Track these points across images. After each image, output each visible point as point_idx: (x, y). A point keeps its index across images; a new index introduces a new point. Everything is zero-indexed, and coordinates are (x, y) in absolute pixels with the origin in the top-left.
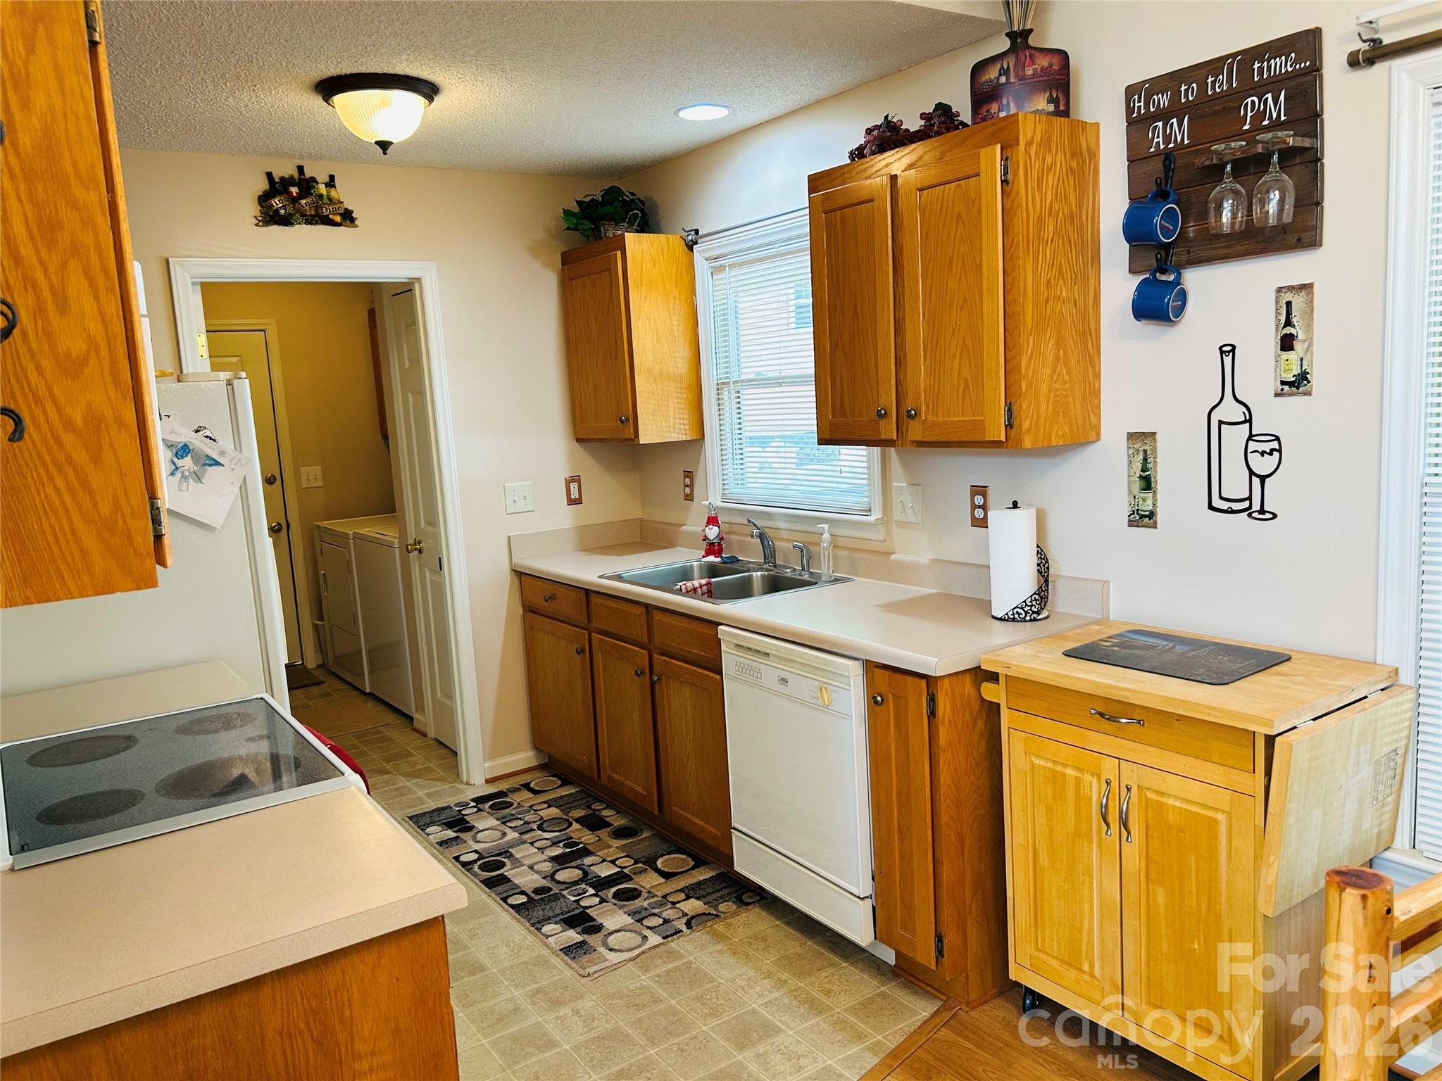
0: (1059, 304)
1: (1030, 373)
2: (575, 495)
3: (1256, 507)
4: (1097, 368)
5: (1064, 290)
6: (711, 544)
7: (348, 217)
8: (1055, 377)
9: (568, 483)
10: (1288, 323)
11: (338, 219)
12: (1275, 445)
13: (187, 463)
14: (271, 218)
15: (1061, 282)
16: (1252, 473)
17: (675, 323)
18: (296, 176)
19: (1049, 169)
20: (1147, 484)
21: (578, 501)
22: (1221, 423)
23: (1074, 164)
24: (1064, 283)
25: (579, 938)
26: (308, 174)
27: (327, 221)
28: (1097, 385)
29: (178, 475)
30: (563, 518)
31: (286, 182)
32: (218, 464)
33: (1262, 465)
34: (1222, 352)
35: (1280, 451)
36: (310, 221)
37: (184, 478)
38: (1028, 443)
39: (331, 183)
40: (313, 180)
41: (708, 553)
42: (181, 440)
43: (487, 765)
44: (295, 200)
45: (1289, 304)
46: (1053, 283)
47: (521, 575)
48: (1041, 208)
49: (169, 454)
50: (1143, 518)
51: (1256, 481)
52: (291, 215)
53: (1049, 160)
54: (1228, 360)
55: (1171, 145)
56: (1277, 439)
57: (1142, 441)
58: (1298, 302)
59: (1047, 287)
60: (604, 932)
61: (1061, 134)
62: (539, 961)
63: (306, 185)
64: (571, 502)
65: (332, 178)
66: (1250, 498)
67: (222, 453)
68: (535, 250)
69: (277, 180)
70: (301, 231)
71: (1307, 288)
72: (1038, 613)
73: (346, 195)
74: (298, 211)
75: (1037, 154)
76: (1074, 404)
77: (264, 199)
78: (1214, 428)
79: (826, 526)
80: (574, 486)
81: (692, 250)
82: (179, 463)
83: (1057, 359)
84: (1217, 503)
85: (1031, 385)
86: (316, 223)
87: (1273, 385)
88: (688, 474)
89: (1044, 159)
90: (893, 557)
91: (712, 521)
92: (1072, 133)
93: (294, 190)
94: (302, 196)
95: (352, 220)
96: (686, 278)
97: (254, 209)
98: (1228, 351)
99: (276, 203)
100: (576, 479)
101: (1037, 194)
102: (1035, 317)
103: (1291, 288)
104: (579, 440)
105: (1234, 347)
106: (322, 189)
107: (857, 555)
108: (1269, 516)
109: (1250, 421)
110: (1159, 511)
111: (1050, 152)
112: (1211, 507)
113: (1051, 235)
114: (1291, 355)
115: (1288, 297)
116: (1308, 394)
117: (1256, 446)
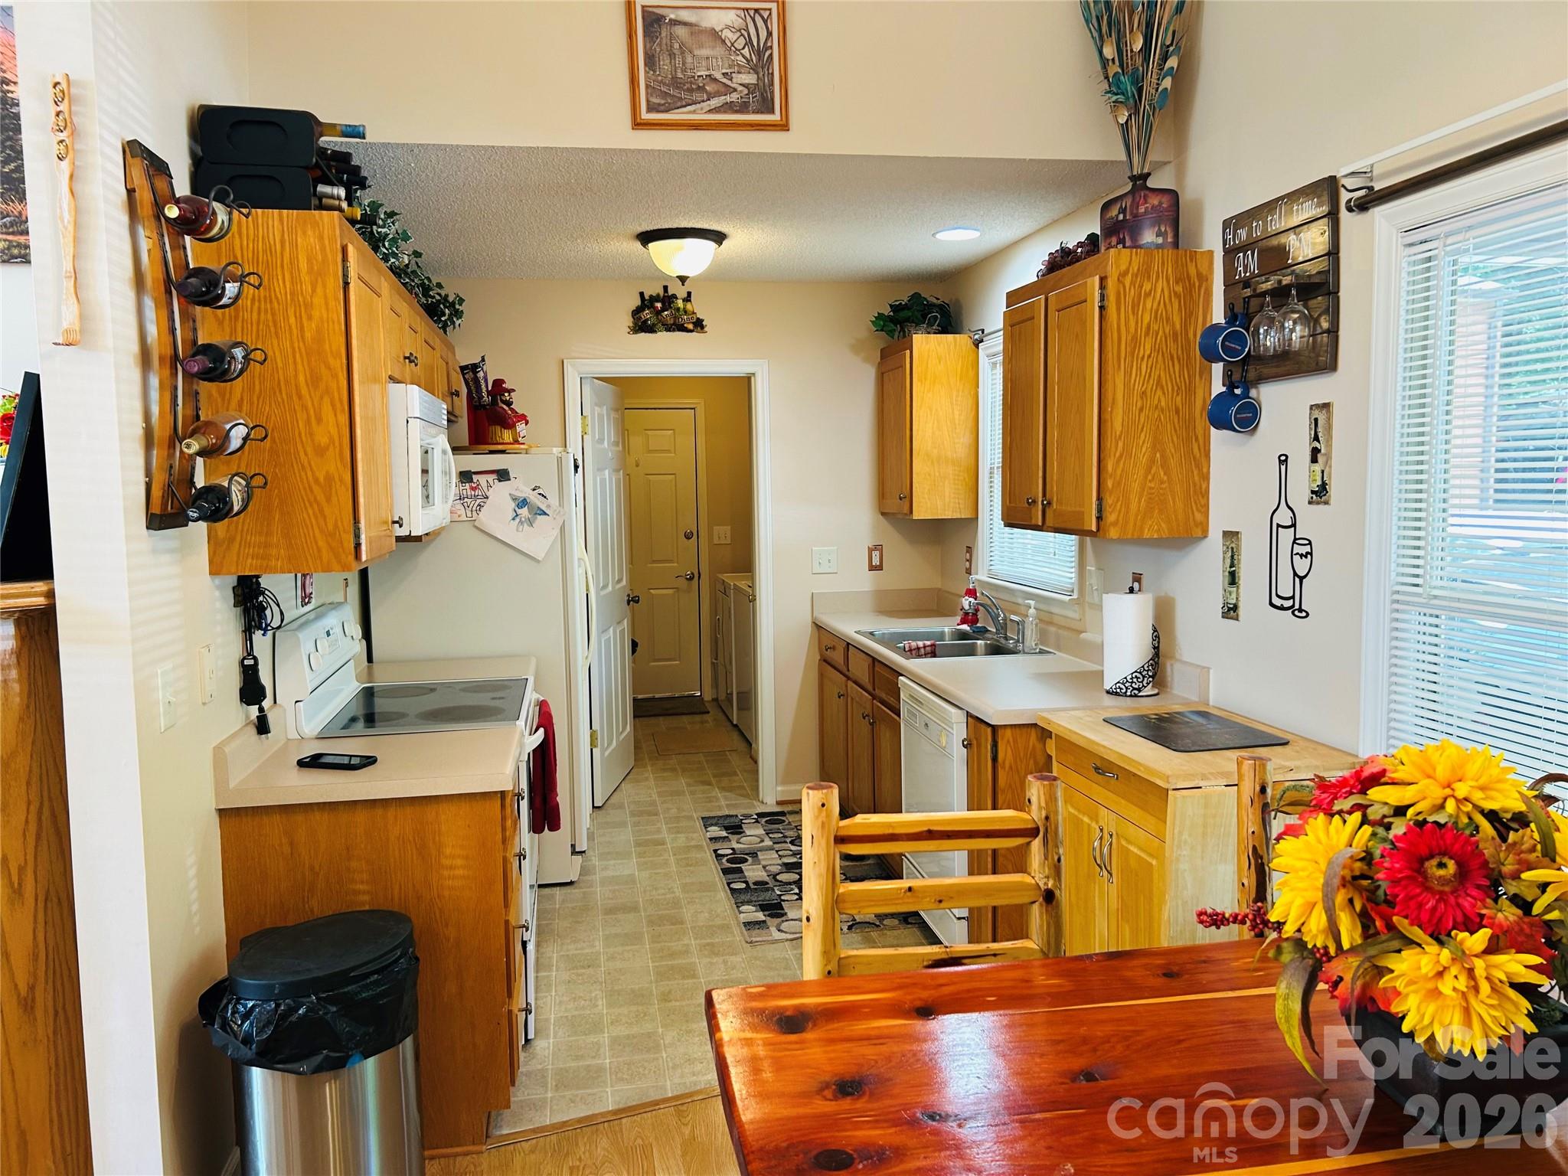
0: (1157, 412)
1: (1119, 472)
2: (876, 561)
3: (1297, 607)
4: (1205, 470)
5: (1163, 399)
6: (967, 614)
7: (699, 325)
8: (1150, 477)
9: (870, 551)
10: (1316, 438)
11: (691, 326)
12: (1307, 549)
13: (524, 512)
14: (641, 327)
15: (1159, 392)
16: (1295, 574)
17: (957, 413)
18: (662, 294)
19: (1147, 295)
20: (1233, 579)
21: (880, 568)
22: (1278, 526)
23: (1179, 289)
24: (1164, 393)
25: (764, 918)
26: (670, 292)
27: (682, 328)
28: (1204, 486)
29: (518, 520)
30: (864, 581)
31: (654, 299)
32: (545, 514)
33: (1302, 566)
34: (1280, 460)
35: (1311, 554)
36: (669, 329)
37: (521, 522)
38: (1113, 533)
39: (688, 298)
40: (674, 296)
41: (963, 622)
42: (521, 495)
43: (779, 788)
44: (658, 313)
45: (1316, 420)
46: (1149, 394)
47: (818, 627)
48: (1136, 330)
49: (513, 505)
50: (1231, 611)
51: (1297, 580)
52: (654, 325)
53: (1147, 287)
54: (1283, 468)
55: (1248, 274)
56: (1310, 543)
57: (1231, 536)
58: (1322, 417)
59: (1142, 398)
60: (784, 918)
61: (1163, 263)
62: (725, 928)
63: (668, 300)
64: (872, 568)
65: (689, 294)
66: (1293, 597)
67: (549, 506)
68: (856, 348)
69: (647, 297)
70: (663, 336)
71: (1326, 406)
72: (1139, 690)
73: (699, 307)
74: (660, 321)
75: (1133, 283)
76: (1174, 502)
77: (636, 312)
78: (1275, 528)
79: (1032, 603)
80: (876, 555)
81: (977, 346)
82: (519, 511)
83: (1152, 461)
84: (1277, 602)
85: (1119, 483)
86: (674, 330)
87: (1307, 495)
88: (969, 549)
89: (1141, 287)
90: (1083, 635)
91: (972, 593)
92: (1177, 262)
93: (659, 305)
94: (664, 309)
95: (702, 327)
96: (971, 373)
97: (628, 321)
98: (1283, 460)
99: (647, 314)
100: (878, 548)
101: (1131, 317)
102: (1125, 423)
103: (1317, 406)
104: (883, 514)
105: (1287, 456)
106: (680, 304)
107: (1060, 631)
108: (1304, 614)
109: (1294, 525)
110: (1241, 605)
111: (1149, 277)
112: (1271, 604)
113: (1148, 352)
114: (1317, 468)
115: (1316, 414)
116: (1326, 503)
117: (1297, 549)
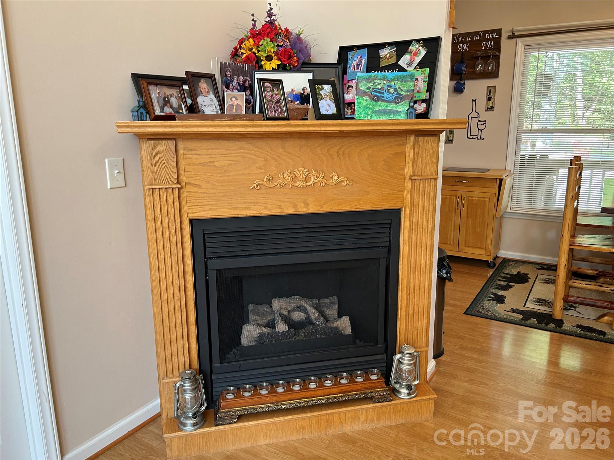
3: (479, 137)
10: (490, 94)
12: (485, 122)
16: (479, 129)
22: (472, 118)
33: (481, 127)
35: (486, 124)
45: (490, 90)
51: (480, 131)
54: (474, 103)
55: (464, 50)
56: (485, 121)
58: (492, 90)
66: (478, 135)
71: (495, 86)
78: (470, 119)
84: (469, 136)
87: (484, 108)
98: (474, 100)
103: (491, 87)
105: (476, 100)
108: (482, 139)
109: (479, 117)
112: (468, 138)
114: (490, 102)
115: (490, 88)
116: (494, 111)
117: (479, 123)
